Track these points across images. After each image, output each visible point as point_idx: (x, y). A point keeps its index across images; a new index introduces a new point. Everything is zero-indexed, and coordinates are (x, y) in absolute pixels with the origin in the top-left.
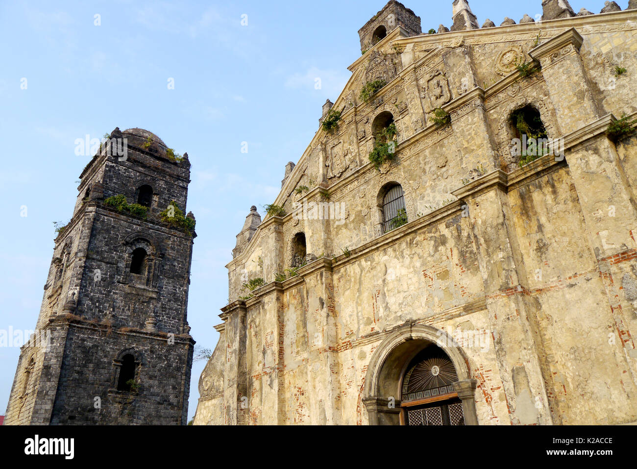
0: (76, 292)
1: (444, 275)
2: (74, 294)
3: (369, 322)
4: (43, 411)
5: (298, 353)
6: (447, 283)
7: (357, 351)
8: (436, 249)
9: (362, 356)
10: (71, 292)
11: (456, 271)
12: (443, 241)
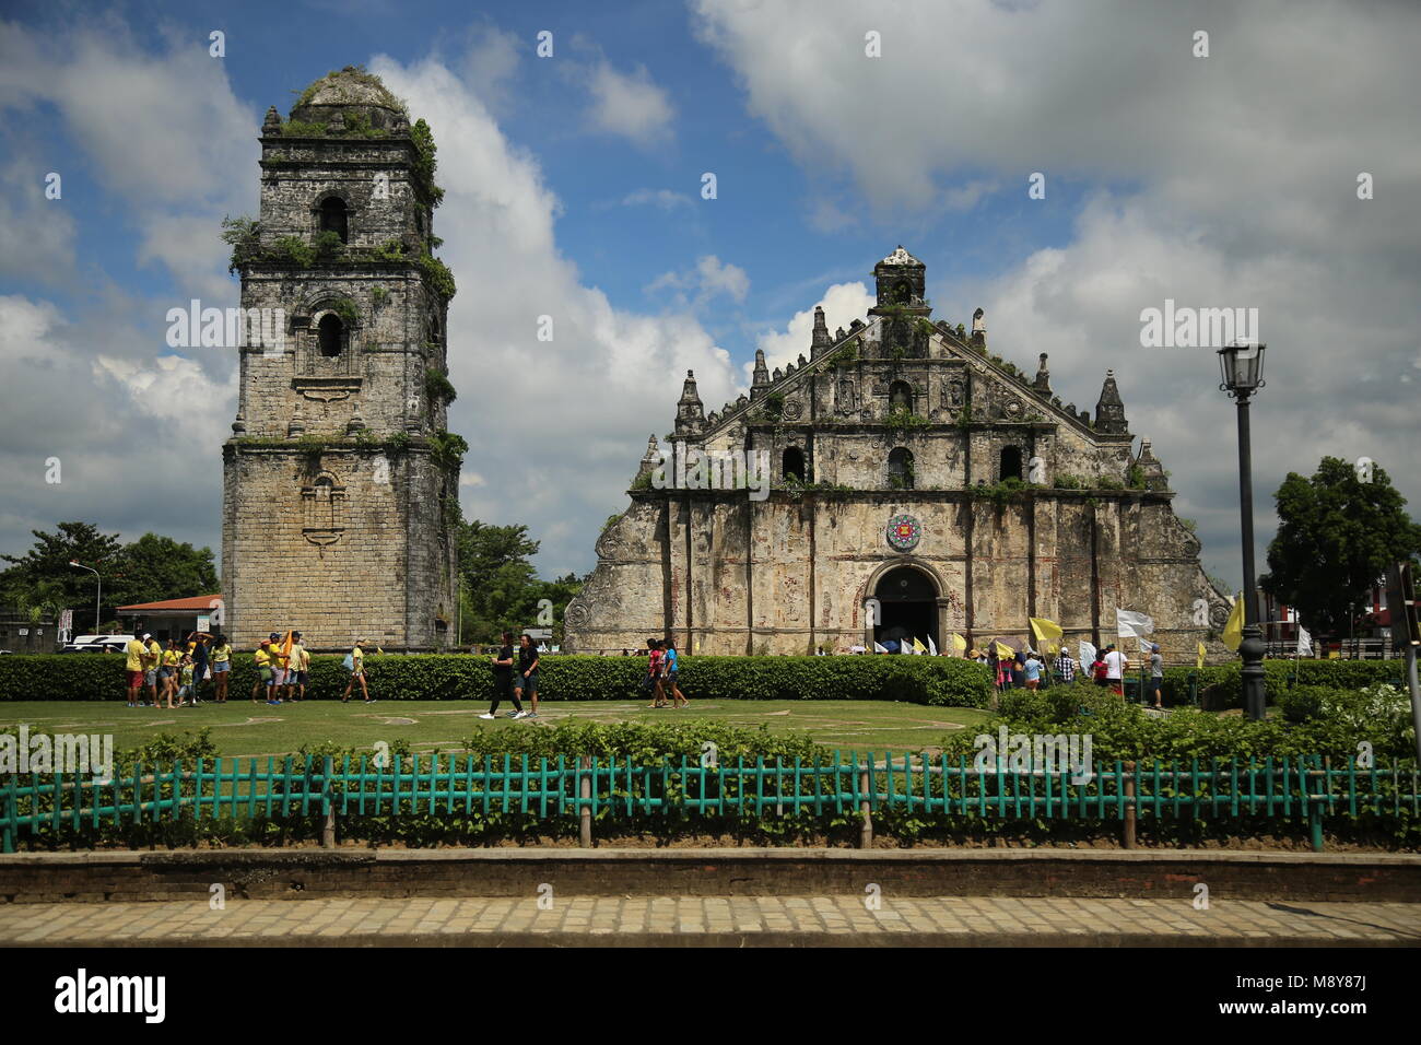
0: (416, 403)
1: (939, 532)
2: (414, 406)
3: (871, 546)
4: (420, 558)
5: (790, 551)
6: (939, 538)
7: (858, 564)
8: (936, 513)
9: (864, 568)
10: (410, 402)
11: (947, 533)
12: (942, 511)
